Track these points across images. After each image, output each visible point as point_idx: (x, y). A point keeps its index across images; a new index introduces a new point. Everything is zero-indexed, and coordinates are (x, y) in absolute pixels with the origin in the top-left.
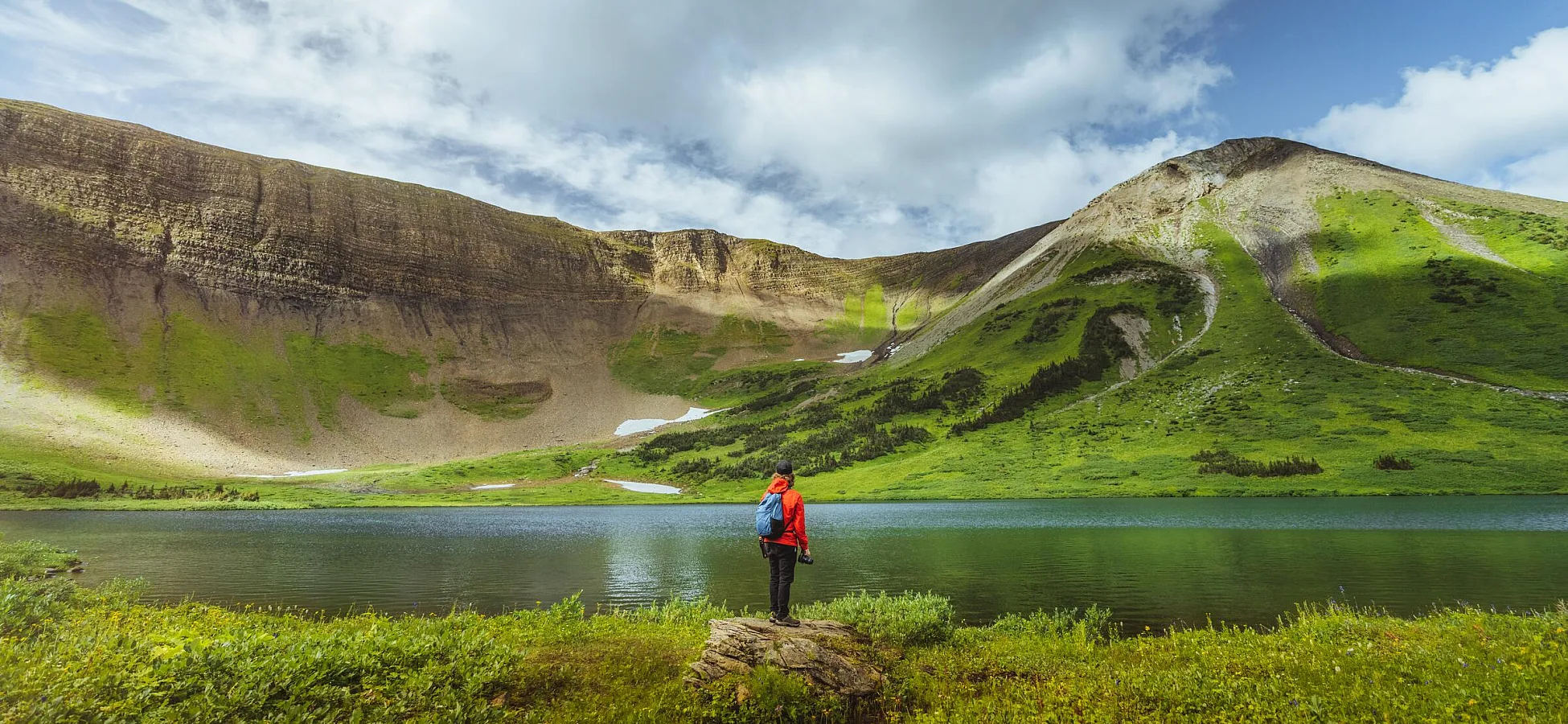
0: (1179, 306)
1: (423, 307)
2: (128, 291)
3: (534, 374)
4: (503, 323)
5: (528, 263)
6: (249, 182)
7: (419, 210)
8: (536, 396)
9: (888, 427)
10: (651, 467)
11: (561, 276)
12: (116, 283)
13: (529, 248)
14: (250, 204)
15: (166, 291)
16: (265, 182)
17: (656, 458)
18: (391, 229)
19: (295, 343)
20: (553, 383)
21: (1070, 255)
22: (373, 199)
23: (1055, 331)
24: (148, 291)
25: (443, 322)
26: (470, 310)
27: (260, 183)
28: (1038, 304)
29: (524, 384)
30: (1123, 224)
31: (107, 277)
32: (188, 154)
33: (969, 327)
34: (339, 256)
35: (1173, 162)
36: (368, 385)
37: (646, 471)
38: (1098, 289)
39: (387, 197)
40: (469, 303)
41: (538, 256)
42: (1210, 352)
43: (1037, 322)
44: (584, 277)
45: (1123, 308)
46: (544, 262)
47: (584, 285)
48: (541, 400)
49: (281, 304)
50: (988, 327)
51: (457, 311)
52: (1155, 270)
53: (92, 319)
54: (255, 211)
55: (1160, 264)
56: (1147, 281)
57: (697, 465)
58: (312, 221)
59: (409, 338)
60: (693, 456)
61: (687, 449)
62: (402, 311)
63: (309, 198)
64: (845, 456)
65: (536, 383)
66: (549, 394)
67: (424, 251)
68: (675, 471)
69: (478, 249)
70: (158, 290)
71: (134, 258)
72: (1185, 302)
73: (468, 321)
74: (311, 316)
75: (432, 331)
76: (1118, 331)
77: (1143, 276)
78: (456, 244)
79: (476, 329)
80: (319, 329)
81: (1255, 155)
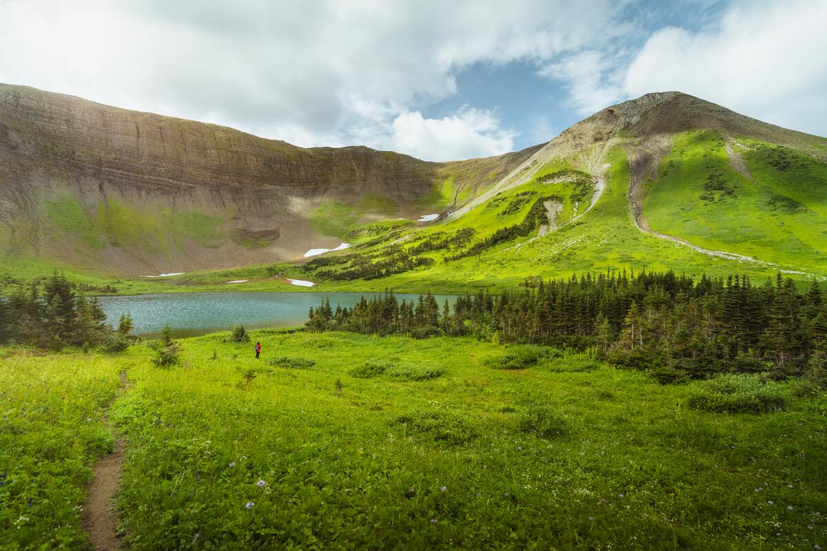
0: (580, 197)
1: (222, 192)
2: (88, 188)
3: (272, 226)
4: (260, 199)
5: (270, 166)
6: (132, 127)
7: (215, 139)
8: (273, 237)
9: (415, 257)
10: (307, 273)
11: (287, 174)
12: (82, 184)
13: (270, 158)
14: (135, 139)
15: (104, 187)
16: (139, 126)
17: (312, 269)
18: (203, 150)
19: (164, 212)
20: (281, 231)
21: (542, 165)
22: (192, 133)
23: (518, 209)
24: (96, 187)
25: (231, 200)
26: (244, 193)
27: (137, 127)
28: (515, 194)
29: (267, 231)
30: (574, 147)
31: (77, 180)
32: (101, 112)
33: (482, 205)
34: (180, 166)
35: (611, 109)
36: (197, 233)
37: (305, 275)
38: (546, 187)
39: (199, 132)
40: (244, 188)
41: (275, 163)
42: (582, 223)
43: (511, 204)
44: (298, 173)
45: (552, 198)
46: (278, 166)
47: (298, 178)
48: (274, 239)
49: (156, 192)
50: (489, 205)
51: (238, 193)
52: (576, 176)
53: (74, 203)
54: (138, 143)
55: (580, 173)
56: (570, 182)
57: (325, 273)
58: (164, 147)
59: (215, 209)
60: (325, 269)
61: (325, 265)
62: (212, 194)
63: (161, 134)
64: (387, 271)
65: (272, 231)
66: (279, 235)
67: (220, 161)
68: (316, 276)
69: (246, 160)
70: (101, 187)
71: (87, 170)
72: (583, 195)
73: (243, 199)
74: (170, 198)
75: (226, 204)
76: (545, 210)
77: (569, 180)
78: (235, 158)
79: (246, 203)
80: (174, 204)
81: (660, 103)
